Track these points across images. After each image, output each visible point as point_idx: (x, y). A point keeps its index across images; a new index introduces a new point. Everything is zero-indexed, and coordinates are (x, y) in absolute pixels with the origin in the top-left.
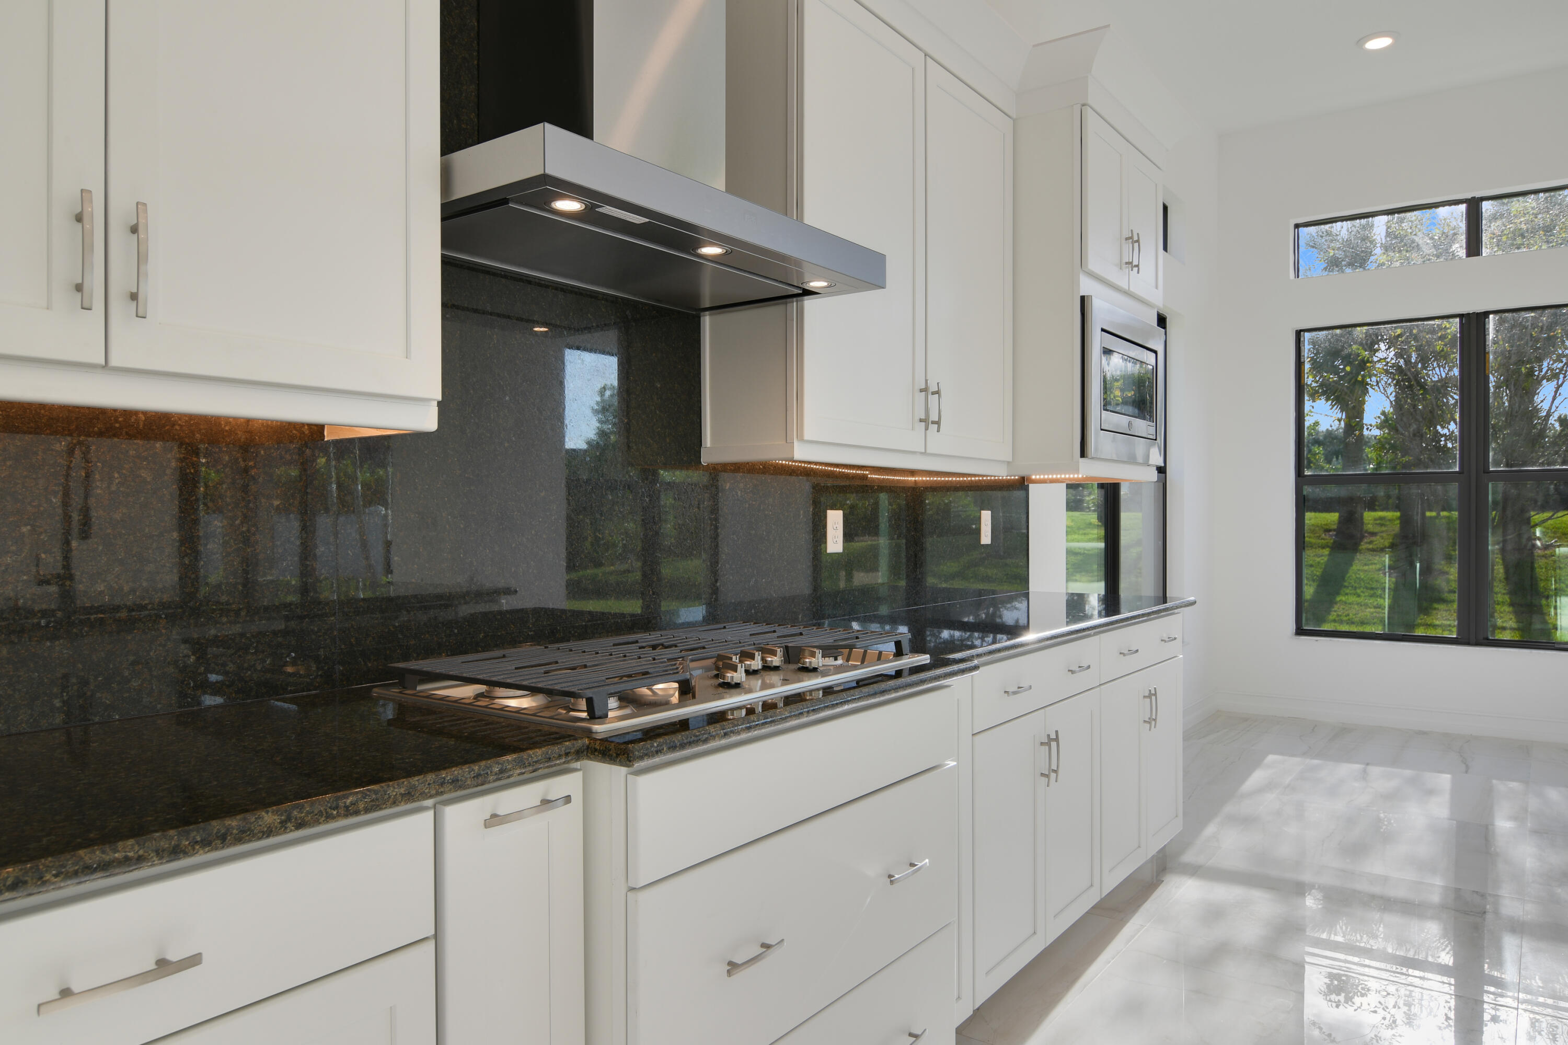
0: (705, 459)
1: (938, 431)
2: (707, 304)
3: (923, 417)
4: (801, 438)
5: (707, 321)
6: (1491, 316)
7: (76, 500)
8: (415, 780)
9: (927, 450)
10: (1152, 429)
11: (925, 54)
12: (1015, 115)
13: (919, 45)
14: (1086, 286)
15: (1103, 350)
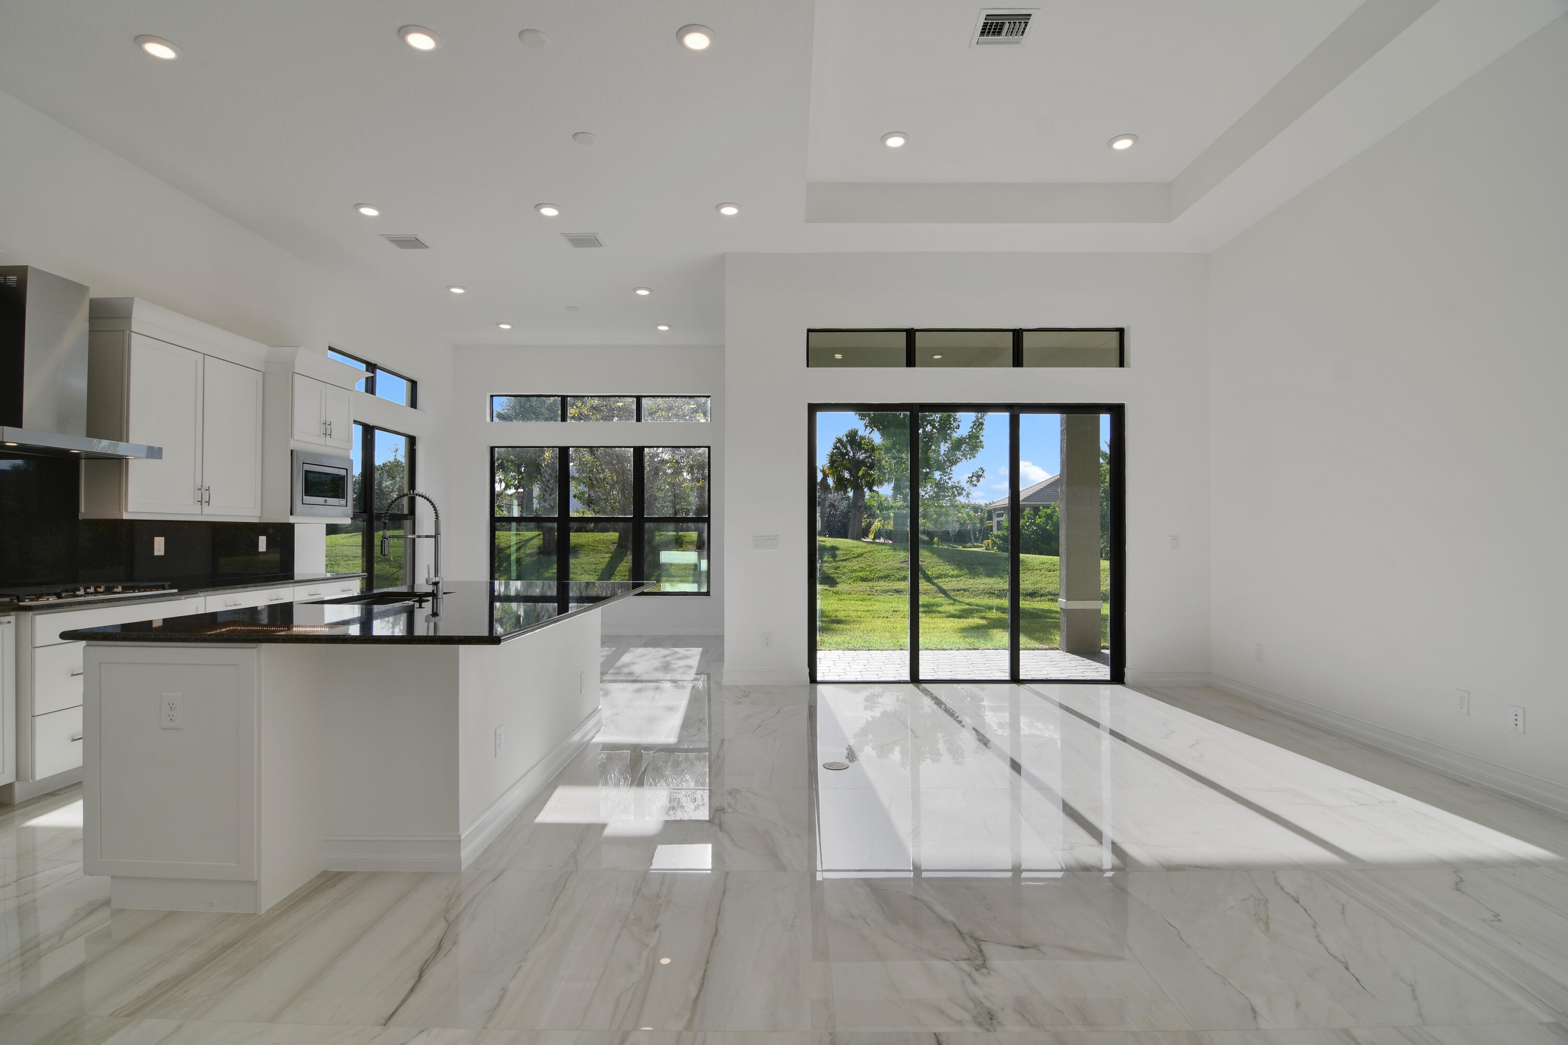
0: (81, 518)
1: (207, 505)
3: (199, 500)
4: (126, 510)
6: (571, 448)
9: (203, 513)
10: (343, 502)
11: (204, 354)
12: (264, 371)
13: (200, 351)
14: (293, 445)
15: (305, 471)
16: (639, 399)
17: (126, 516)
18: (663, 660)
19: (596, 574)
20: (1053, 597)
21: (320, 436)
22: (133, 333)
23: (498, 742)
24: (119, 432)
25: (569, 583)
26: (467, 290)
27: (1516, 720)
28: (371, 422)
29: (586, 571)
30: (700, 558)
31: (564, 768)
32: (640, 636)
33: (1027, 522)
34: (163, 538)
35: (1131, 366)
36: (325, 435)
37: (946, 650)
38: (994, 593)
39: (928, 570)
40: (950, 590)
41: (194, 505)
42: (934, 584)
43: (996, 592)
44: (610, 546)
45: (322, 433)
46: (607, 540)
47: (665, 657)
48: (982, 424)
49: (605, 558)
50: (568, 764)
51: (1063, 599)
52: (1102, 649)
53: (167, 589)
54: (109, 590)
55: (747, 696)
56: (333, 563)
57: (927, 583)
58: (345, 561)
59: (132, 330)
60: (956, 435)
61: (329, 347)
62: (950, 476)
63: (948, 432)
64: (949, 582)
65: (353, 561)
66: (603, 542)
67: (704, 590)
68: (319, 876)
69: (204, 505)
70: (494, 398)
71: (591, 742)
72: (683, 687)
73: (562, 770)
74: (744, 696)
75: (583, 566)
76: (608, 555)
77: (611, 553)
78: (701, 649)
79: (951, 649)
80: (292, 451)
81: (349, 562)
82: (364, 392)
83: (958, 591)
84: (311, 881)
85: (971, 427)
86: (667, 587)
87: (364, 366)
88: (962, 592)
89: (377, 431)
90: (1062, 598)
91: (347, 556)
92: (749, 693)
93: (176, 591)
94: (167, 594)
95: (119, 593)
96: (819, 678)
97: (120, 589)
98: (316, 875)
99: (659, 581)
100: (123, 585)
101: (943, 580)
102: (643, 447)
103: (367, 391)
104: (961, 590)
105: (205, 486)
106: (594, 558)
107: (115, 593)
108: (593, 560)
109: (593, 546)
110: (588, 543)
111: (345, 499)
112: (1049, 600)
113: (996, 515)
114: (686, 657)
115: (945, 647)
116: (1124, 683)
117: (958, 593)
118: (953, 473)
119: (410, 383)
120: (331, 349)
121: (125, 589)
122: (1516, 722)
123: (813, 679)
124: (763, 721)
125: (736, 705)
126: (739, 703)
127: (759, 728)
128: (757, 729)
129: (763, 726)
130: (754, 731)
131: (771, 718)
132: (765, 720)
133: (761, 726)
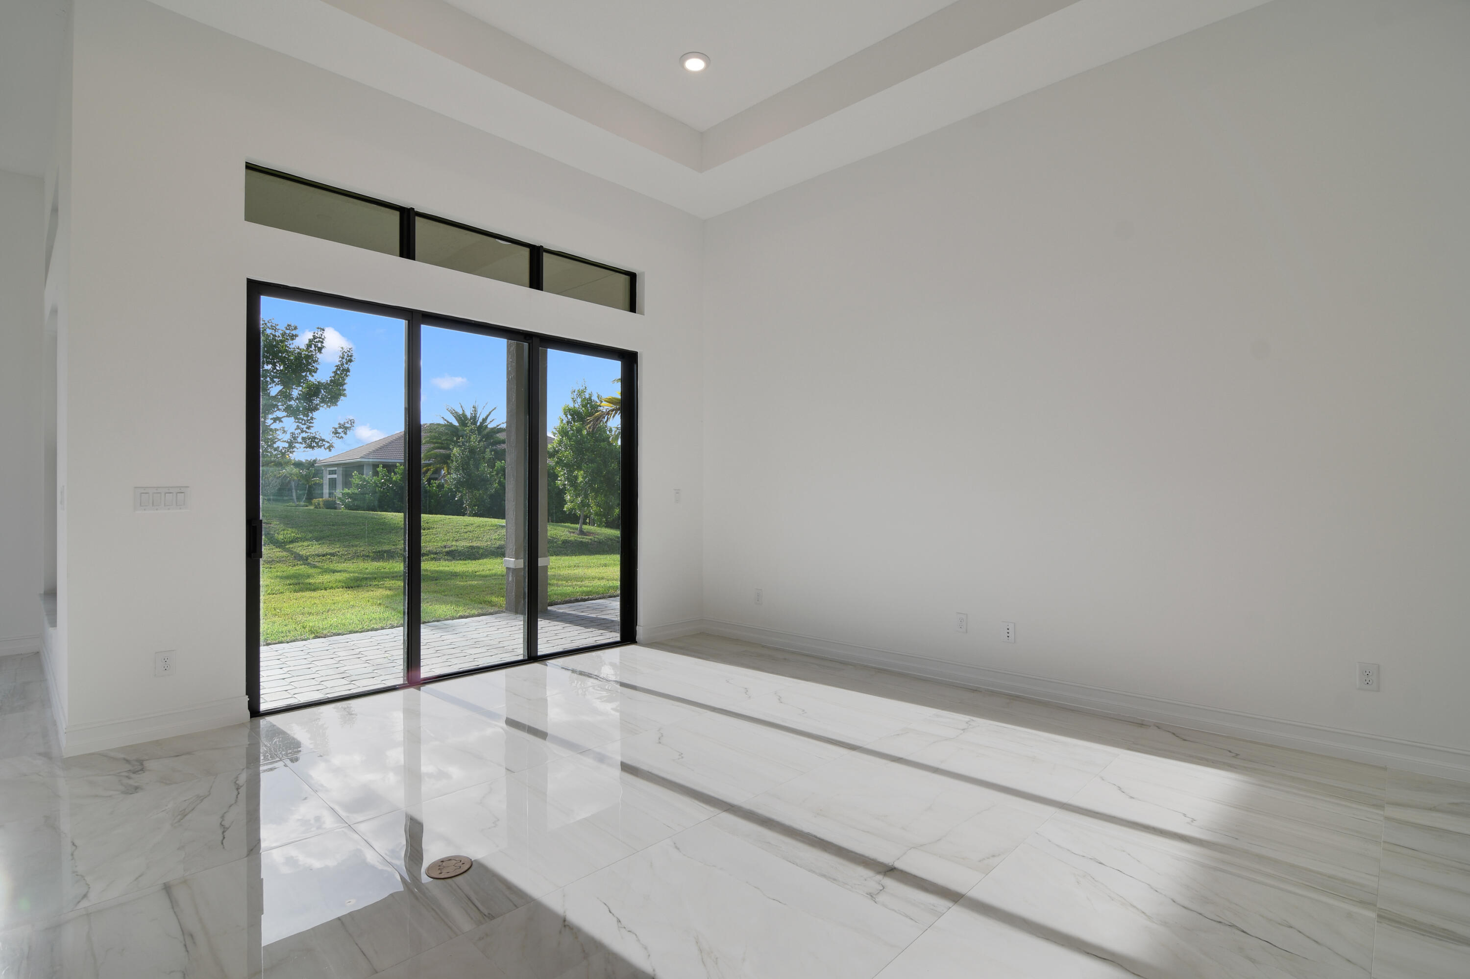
20: (435, 556)
27: (1008, 633)
33: (382, 479)
35: (645, 314)
37: (377, 630)
38: (367, 556)
39: (278, 534)
40: (313, 555)
42: (288, 550)
43: (371, 554)
48: (348, 370)
51: (511, 558)
52: (549, 606)
55: (143, 770)
57: (278, 550)
60: (314, 379)
62: (311, 425)
63: (304, 374)
64: (308, 546)
74: (134, 772)
79: (383, 628)
83: (324, 556)
85: (334, 372)
88: (329, 557)
90: (508, 557)
96: (264, 706)
101: (300, 544)
104: (327, 554)
112: (432, 559)
113: (328, 472)
115: (375, 626)
116: (636, 642)
117: (323, 558)
118: (314, 421)
122: (1008, 635)
123: (255, 712)
124: (223, 817)
125: (131, 794)
126: (137, 789)
127: (225, 834)
128: (224, 838)
129: (230, 827)
130: (222, 843)
131: (233, 804)
132: (225, 813)
133: (228, 828)
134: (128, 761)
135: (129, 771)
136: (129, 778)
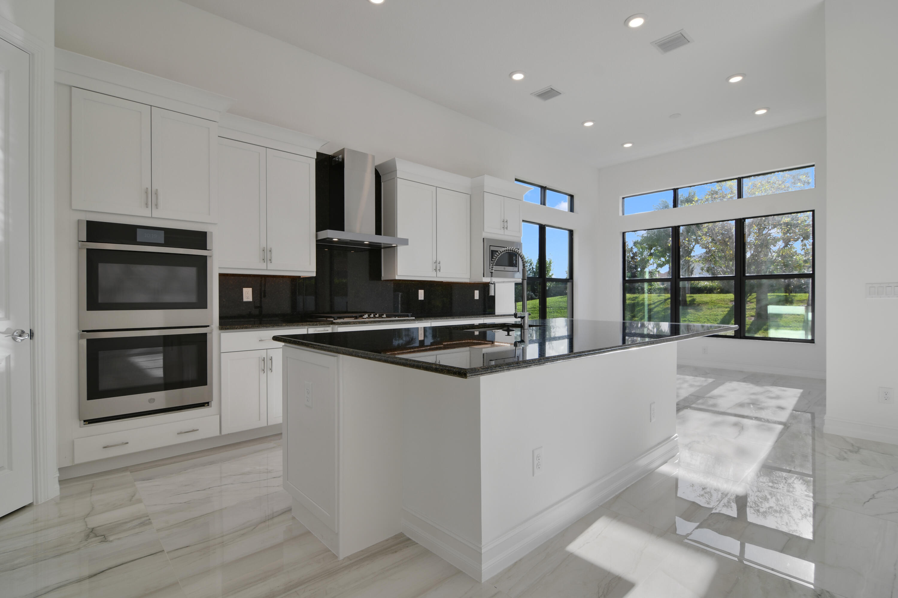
0: (382, 279)
1: (440, 272)
2: (383, 247)
3: (435, 269)
4: (397, 275)
5: (382, 250)
6: (681, 227)
7: (263, 289)
8: (303, 323)
9: (437, 276)
10: (516, 269)
11: (436, 187)
12: (470, 194)
13: (434, 185)
14: (485, 235)
15: (492, 250)
16: (740, 180)
17: (397, 278)
18: (753, 397)
19: (717, 322)
21: (501, 229)
22: (398, 178)
23: (536, 462)
24: (392, 232)
25: (679, 325)
26: (595, 122)
28: (543, 223)
29: (708, 320)
30: (807, 311)
31: (626, 489)
32: (742, 372)
34: (423, 291)
36: (503, 228)
41: (432, 272)
44: (729, 303)
45: (502, 227)
46: (727, 299)
47: (754, 394)
49: (725, 311)
50: (632, 485)
53: (410, 317)
54: (380, 316)
55: (856, 452)
56: (555, 311)
58: (560, 310)
59: (398, 177)
61: (515, 179)
65: (564, 310)
66: (724, 300)
67: (810, 338)
68: (396, 537)
69: (438, 271)
70: (625, 199)
71: (656, 471)
72: (770, 429)
73: (624, 491)
74: (851, 451)
75: (706, 316)
76: (727, 310)
77: (729, 308)
78: (801, 391)
80: (483, 238)
81: (562, 311)
82: (540, 204)
84: (387, 540)
86: (773, 333)
87: (540, 189)
89: (547, 228)
91: (561, 307)
92: (859, 448)
93: (414, 318)
94: (406, 319)
95: (385, 318)
97: (385, 316)
98: (394, 535)
99: (767, 330)
100: (387, 314)
102: (744, 219)
103: (541, 204)
105: (438, 262)
106: (716, 311)
107: (383, 318)
108: (715, 313)
109: (715, 303)
110: (712, 301)
111: (517, 268)
114: (778, 397)
119: (570, 197)
120: (516, 180)
121: (387, 316)
124: (878, 492)
125: (840, 460)
126: (845, 459)
127: (871, 500)
128: (868, 501)
129: (877, 498)
130: (864, 503)
131: (891, 489)
132: (882, 491)
133: (875, 498)
134: (853, 445)
135: (849, 450)
136: (846, 453)
